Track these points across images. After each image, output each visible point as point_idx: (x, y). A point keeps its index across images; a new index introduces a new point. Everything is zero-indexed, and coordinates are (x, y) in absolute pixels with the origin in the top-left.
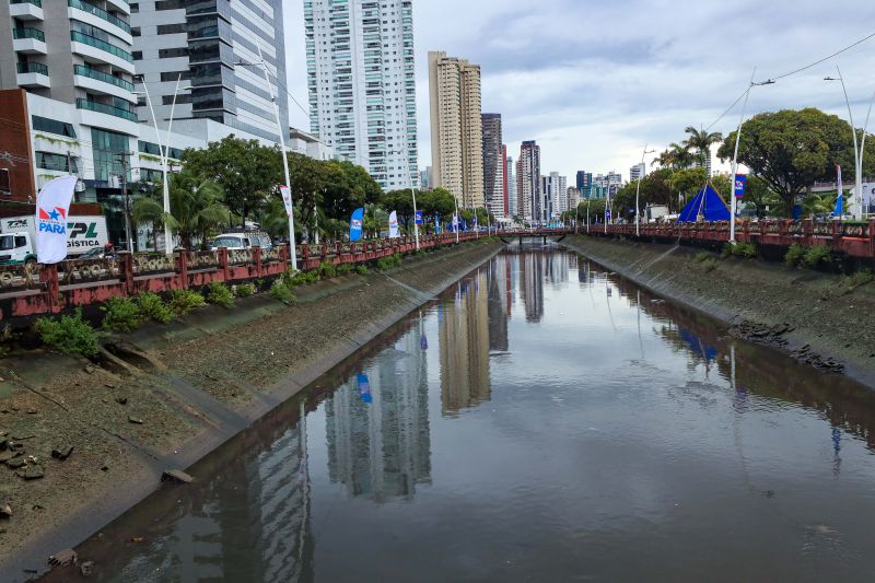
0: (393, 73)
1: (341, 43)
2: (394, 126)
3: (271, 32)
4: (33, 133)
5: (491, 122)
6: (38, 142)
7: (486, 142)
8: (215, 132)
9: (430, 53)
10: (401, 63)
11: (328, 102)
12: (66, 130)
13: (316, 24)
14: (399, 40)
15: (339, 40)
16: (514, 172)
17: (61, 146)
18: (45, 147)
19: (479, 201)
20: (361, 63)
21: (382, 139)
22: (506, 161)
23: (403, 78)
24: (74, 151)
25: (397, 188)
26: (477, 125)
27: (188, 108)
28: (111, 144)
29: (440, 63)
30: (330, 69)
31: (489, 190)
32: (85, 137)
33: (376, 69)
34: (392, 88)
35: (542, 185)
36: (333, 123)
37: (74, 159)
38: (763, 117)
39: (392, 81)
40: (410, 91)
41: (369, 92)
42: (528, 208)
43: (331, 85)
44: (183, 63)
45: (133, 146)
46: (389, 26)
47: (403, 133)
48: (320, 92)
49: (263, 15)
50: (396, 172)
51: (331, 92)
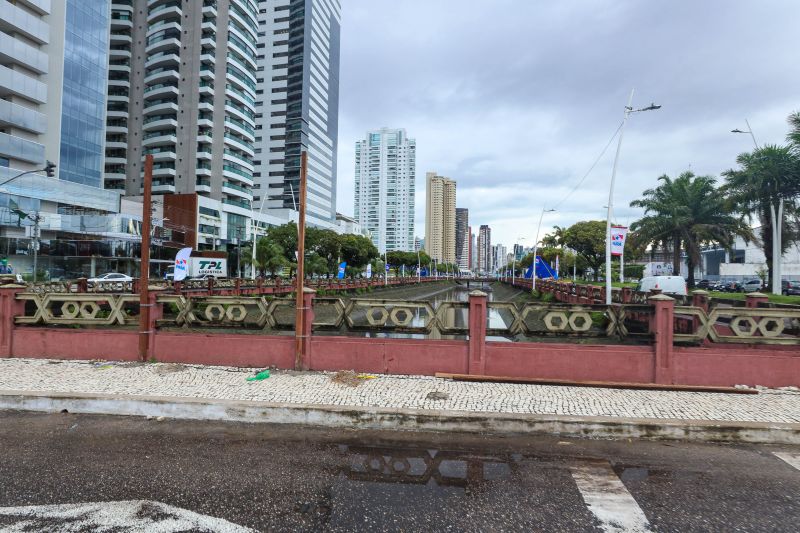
0: (403, 185)
1: (375, 167)
2: (401, 214)
3: (330, 163)
4: (199, 215)
5: (462, 214)
6: (201, 219)
7: (459, 225)
8: (293, 216)
9: (428, 174)
10: (408, 179)
11: (365, 199)
12: (215, 213)
13: (362, 156)
14: (407, 167)
15: (374, 165)
16: (476, 242)
17: (211, 221)
18: (204, 222)
19: (452, 260)
20: (385, 179)
21: (394, 221)
22: (471, 237)
23: (408, 187)
24: (218, 225)
25: (401, 249)
26: (453, 215)
27: (280, 203)
28: (237, 221)
29: (433, 179)
30: (368, 181)
31: (458, 253)
32: (224, 218)
33: (393, 182)
34: (402, 193)
35: (492, 252)
36: (367, 210)
37: (217, 228)
38: (581, 224)
39: (402, 188)
40: (412, 195)
41: (389, 195)
42: (483, 265)
43: (367, 189)
44: (281, 179)
45: (248, 223)
46: (402, 159)
47: (407, 218)
48: (361, 193)
49: (326, 155)
50: (401, 240)
51: (367, 194)
